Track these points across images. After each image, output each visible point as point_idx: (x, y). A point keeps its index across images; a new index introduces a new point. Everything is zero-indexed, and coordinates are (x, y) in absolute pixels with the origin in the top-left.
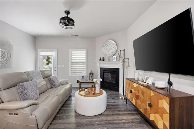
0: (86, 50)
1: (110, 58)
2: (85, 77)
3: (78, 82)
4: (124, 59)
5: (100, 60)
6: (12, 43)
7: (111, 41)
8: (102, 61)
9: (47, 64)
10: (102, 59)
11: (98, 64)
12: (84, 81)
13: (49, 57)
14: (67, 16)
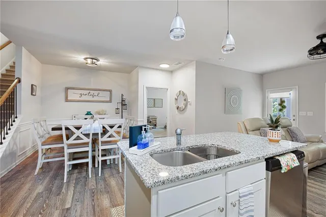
9: (281, 110)
13: (283, 100)
14: (322, 42)
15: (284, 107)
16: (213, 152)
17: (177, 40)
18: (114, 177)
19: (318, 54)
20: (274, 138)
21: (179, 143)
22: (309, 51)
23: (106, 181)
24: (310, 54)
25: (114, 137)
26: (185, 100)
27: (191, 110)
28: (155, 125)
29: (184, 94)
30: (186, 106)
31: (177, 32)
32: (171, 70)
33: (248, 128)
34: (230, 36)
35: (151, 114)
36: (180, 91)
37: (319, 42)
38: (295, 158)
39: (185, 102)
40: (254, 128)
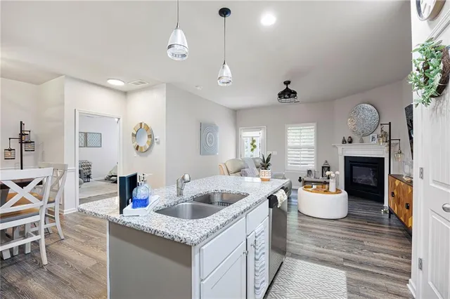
0: (315, 124)
1: (363, 138)
2: (313, 173)
3: (300, 180)
4: (390, 140)
5: (344, 142)
6: (217, 125)
7: (366, 105)
8: (348, 144)
9: (252, 150)
10: (346, 139)
11: (340, 149)
12: (312, 179)
13: (254, 139)
14: (287, 88)
15: (255, 146)
16: (217, 199)
17: (176, 59)
18: (33, 277)
19: (285, 98)
20: (266, 177)
21: (180, 194)
22: (279, 94)
23: (16, 288)
24: (279, 97)
25: (29, 202)
26: (150, 136)
27: (159, 150)
28: (89, 177)
29: (148, 128)
30: (151, 145)
31: (177, 49)
32: (125, 90)
33: (230, 170)
34: (226, 66)
35: (84, 159)
36: (141, 124)
37: (285, 87)
38: (284, 193)
39: (150, 140)
40: (236, 169)
